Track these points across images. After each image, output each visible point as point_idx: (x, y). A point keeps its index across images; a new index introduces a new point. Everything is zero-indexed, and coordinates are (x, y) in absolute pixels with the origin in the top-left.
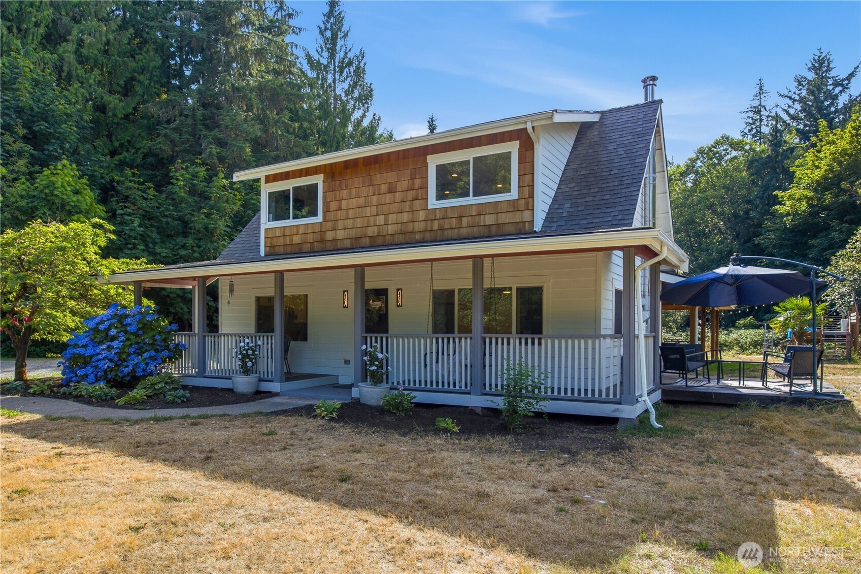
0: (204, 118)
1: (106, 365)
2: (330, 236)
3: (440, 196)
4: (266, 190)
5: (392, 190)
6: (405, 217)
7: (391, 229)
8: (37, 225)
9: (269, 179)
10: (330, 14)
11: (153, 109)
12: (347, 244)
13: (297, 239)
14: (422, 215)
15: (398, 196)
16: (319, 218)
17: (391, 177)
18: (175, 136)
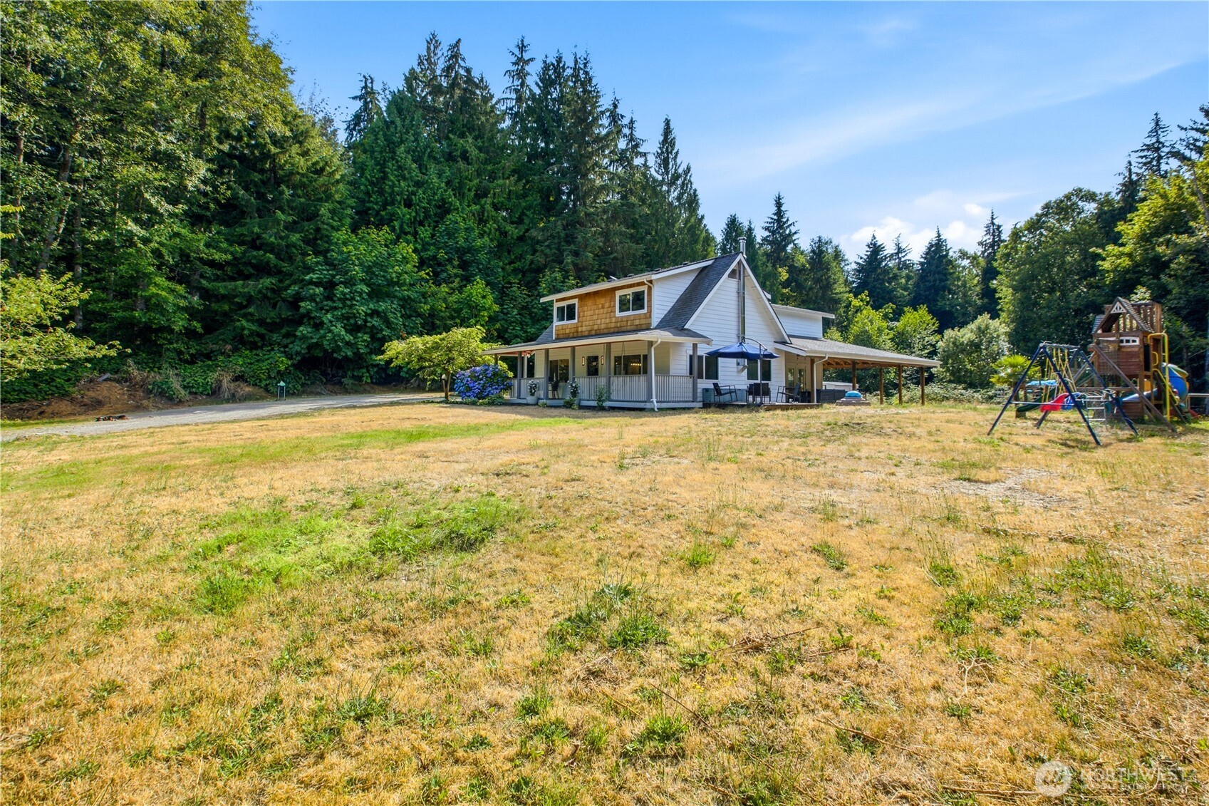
0: (567, 236)
1: (477, 391)
2: (580, 329)
3: (621, 310)
4: (556, 305)
5: (603, 307)
6: (608, 320)
7: (603, 326)
8: (454, 329)
9: (558, 300)
10: (665, 141)
11: (534, 233)
12: (586, 333)
13: (567, 331)
14: (614, 320)
15: (605, 310)
16: (576, 321)
17: (602, 301)
18: (548, 251)
